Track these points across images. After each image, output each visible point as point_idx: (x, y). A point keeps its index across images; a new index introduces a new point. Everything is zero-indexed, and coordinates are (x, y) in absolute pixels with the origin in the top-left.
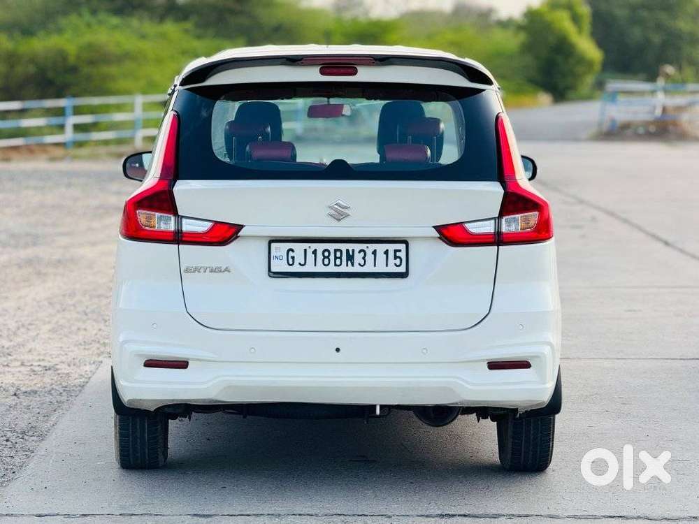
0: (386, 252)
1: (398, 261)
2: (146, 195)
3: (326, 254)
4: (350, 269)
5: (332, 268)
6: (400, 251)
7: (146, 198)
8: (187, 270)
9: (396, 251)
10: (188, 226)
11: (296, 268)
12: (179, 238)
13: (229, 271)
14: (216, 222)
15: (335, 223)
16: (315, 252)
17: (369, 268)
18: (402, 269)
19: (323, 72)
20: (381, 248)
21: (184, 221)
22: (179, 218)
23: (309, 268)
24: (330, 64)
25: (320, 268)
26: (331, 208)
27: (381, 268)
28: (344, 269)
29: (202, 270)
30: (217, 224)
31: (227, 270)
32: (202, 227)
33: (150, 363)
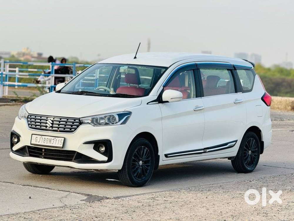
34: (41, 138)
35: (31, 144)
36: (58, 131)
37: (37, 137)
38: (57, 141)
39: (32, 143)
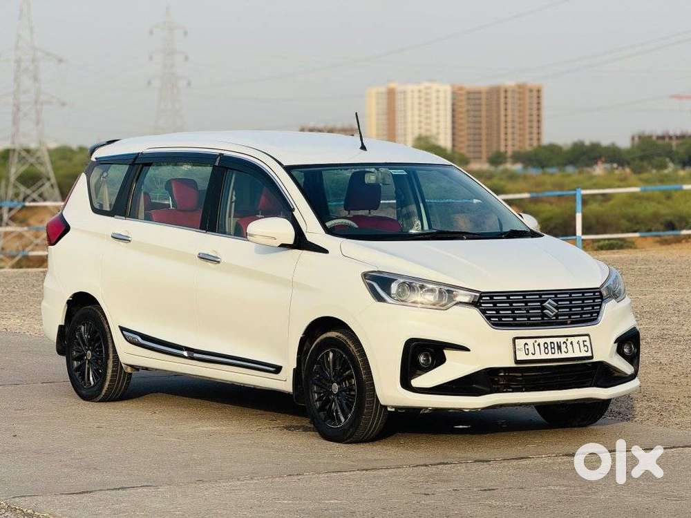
34: (536, 344)
35: (517, 362)
36: (569, 322)
37: (526, 344)
38: (576, 346)
39: (518, 359)
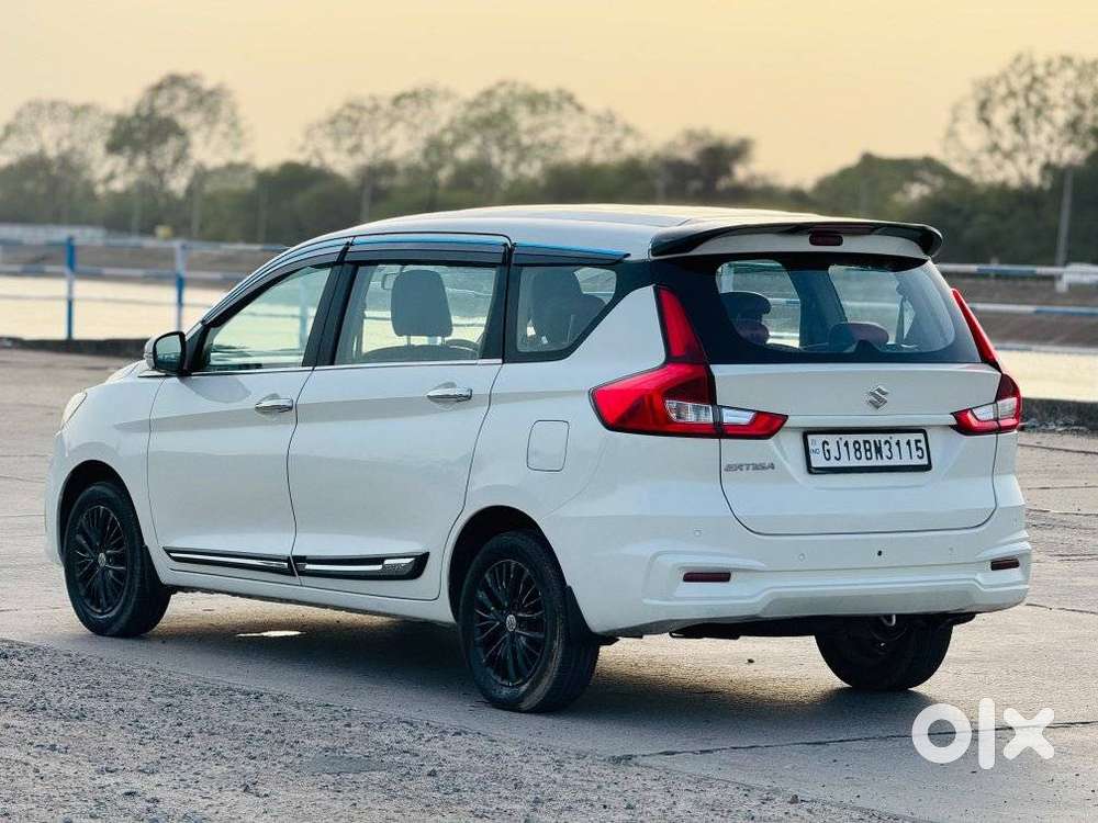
0: (908, 443)
1: (920, 453)
2: (680, 382)
3: (857, 446)
4: (880, 463)
5: (864, 463)
6: (920, 441)
7: (680, 386)
8: (730, 468)
9: (917, 441)
10: (729, 417)
11: (833, 463)
12: (719, 431)
13: (773, 468)
14: (759, 413)
15: (874, 411)
16: (846, 444)
17: (896, 462)
18: (925, 461)
19: (813, 242)
20: (903, 438)
21: (725, 411)
22: (718, 409)
23: (844, 463)
24: (817, 233)
25: (854, 463)
26: (873, 394)
27: (906, 461)
28: (874, 462)
29: (744, 468)
30: (759, 414)
31: (772, 466)
32: (744, 418)
33: (691, 577)
